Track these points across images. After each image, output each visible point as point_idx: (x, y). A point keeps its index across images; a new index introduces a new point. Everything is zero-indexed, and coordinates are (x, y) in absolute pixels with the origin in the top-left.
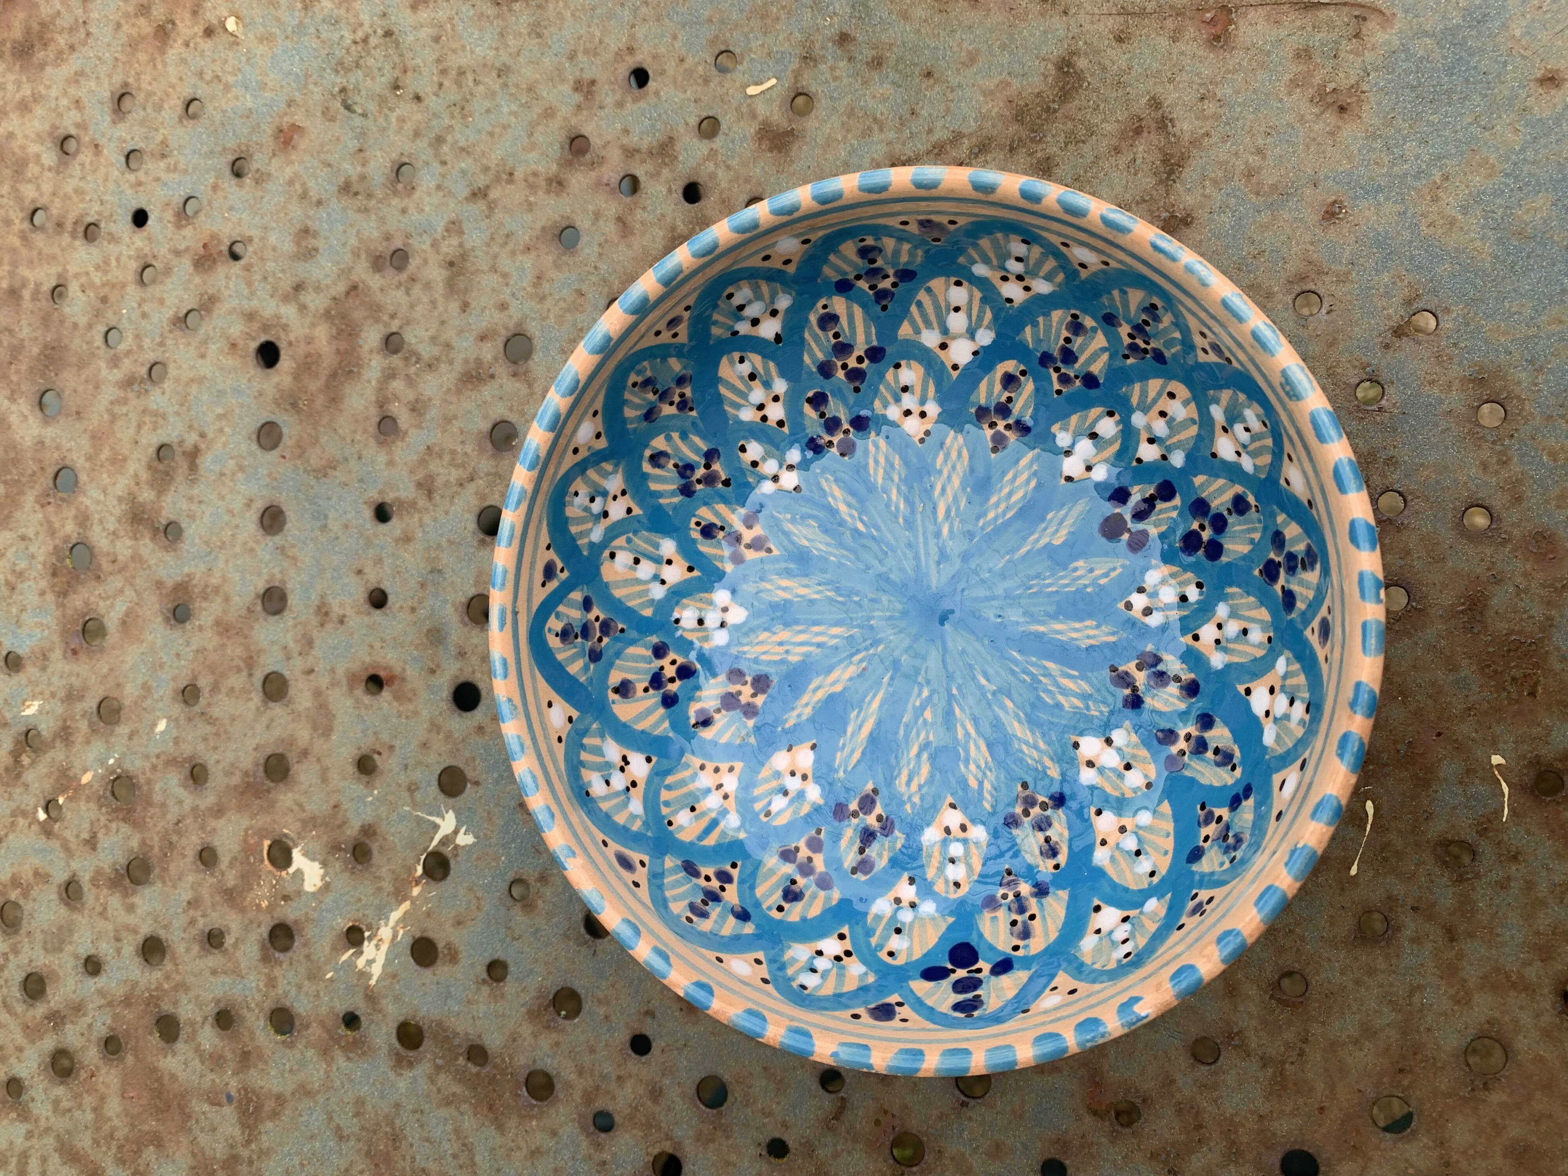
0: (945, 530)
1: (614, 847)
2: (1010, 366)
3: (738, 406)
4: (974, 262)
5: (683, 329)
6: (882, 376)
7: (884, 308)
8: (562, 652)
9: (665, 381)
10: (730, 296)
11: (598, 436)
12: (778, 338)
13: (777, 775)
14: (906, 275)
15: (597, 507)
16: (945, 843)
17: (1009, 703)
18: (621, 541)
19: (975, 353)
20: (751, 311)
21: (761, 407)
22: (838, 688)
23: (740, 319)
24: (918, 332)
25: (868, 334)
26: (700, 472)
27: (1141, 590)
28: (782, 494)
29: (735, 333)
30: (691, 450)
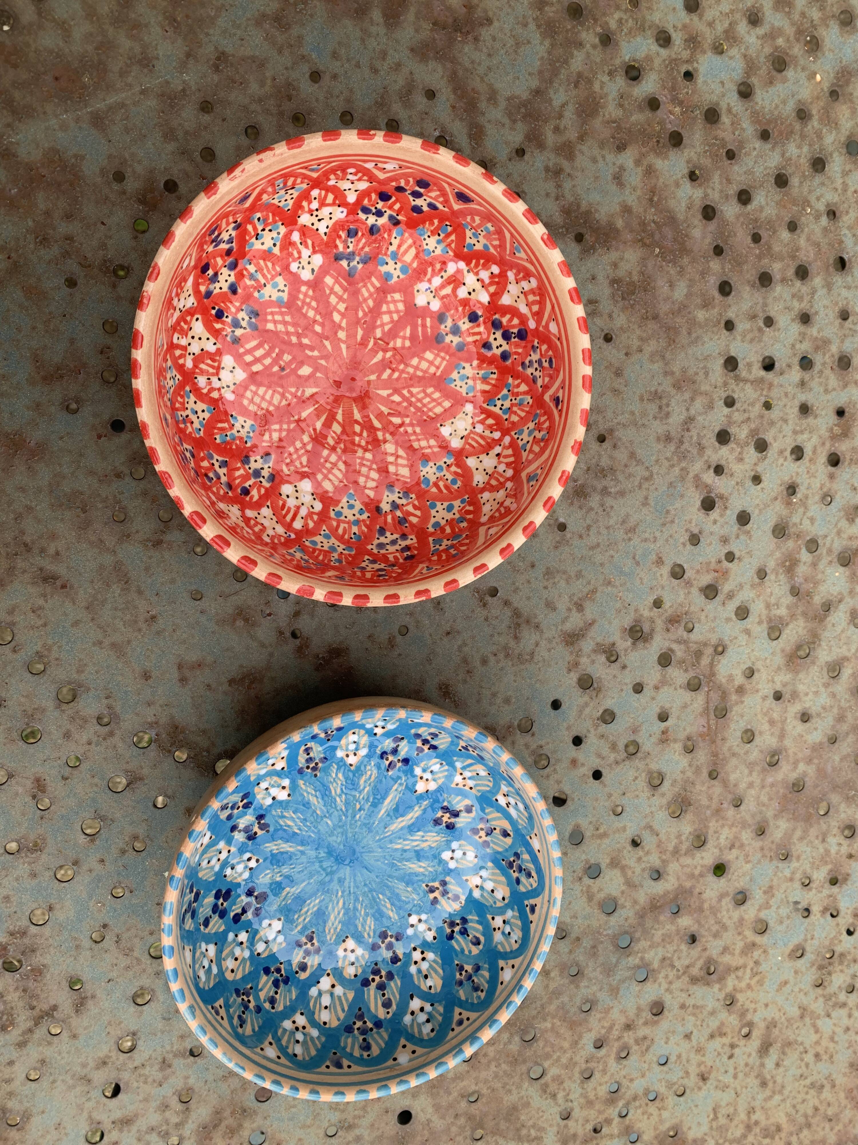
0: (340, 894)
1: (515, 784)
2: (303, 976)
3: (434, 961)
4: (318, 1038)
5: (456, 1017)
6: (364, 972)
7: (360, 1009)
8: (531, 868)
9: (468, 985)
10: (432, 1030)
11: (502, 969)
12: (412, 997)
13: (434, 780)
14: (349, 1029)
15: (508, 928)
16: (357, 749)
17: (319, 813)
18: (499, 904)
19: (318, 982)
20: (422, 1018)
21: (424, 959)
22: (400, 819)
23: (429, 1014)
24: (344, 994)
25: (369, 995)
26: (457, 929)
27: (251, 869)
28: (418, 913)
29: (432, 1005)
30: (460, 943)
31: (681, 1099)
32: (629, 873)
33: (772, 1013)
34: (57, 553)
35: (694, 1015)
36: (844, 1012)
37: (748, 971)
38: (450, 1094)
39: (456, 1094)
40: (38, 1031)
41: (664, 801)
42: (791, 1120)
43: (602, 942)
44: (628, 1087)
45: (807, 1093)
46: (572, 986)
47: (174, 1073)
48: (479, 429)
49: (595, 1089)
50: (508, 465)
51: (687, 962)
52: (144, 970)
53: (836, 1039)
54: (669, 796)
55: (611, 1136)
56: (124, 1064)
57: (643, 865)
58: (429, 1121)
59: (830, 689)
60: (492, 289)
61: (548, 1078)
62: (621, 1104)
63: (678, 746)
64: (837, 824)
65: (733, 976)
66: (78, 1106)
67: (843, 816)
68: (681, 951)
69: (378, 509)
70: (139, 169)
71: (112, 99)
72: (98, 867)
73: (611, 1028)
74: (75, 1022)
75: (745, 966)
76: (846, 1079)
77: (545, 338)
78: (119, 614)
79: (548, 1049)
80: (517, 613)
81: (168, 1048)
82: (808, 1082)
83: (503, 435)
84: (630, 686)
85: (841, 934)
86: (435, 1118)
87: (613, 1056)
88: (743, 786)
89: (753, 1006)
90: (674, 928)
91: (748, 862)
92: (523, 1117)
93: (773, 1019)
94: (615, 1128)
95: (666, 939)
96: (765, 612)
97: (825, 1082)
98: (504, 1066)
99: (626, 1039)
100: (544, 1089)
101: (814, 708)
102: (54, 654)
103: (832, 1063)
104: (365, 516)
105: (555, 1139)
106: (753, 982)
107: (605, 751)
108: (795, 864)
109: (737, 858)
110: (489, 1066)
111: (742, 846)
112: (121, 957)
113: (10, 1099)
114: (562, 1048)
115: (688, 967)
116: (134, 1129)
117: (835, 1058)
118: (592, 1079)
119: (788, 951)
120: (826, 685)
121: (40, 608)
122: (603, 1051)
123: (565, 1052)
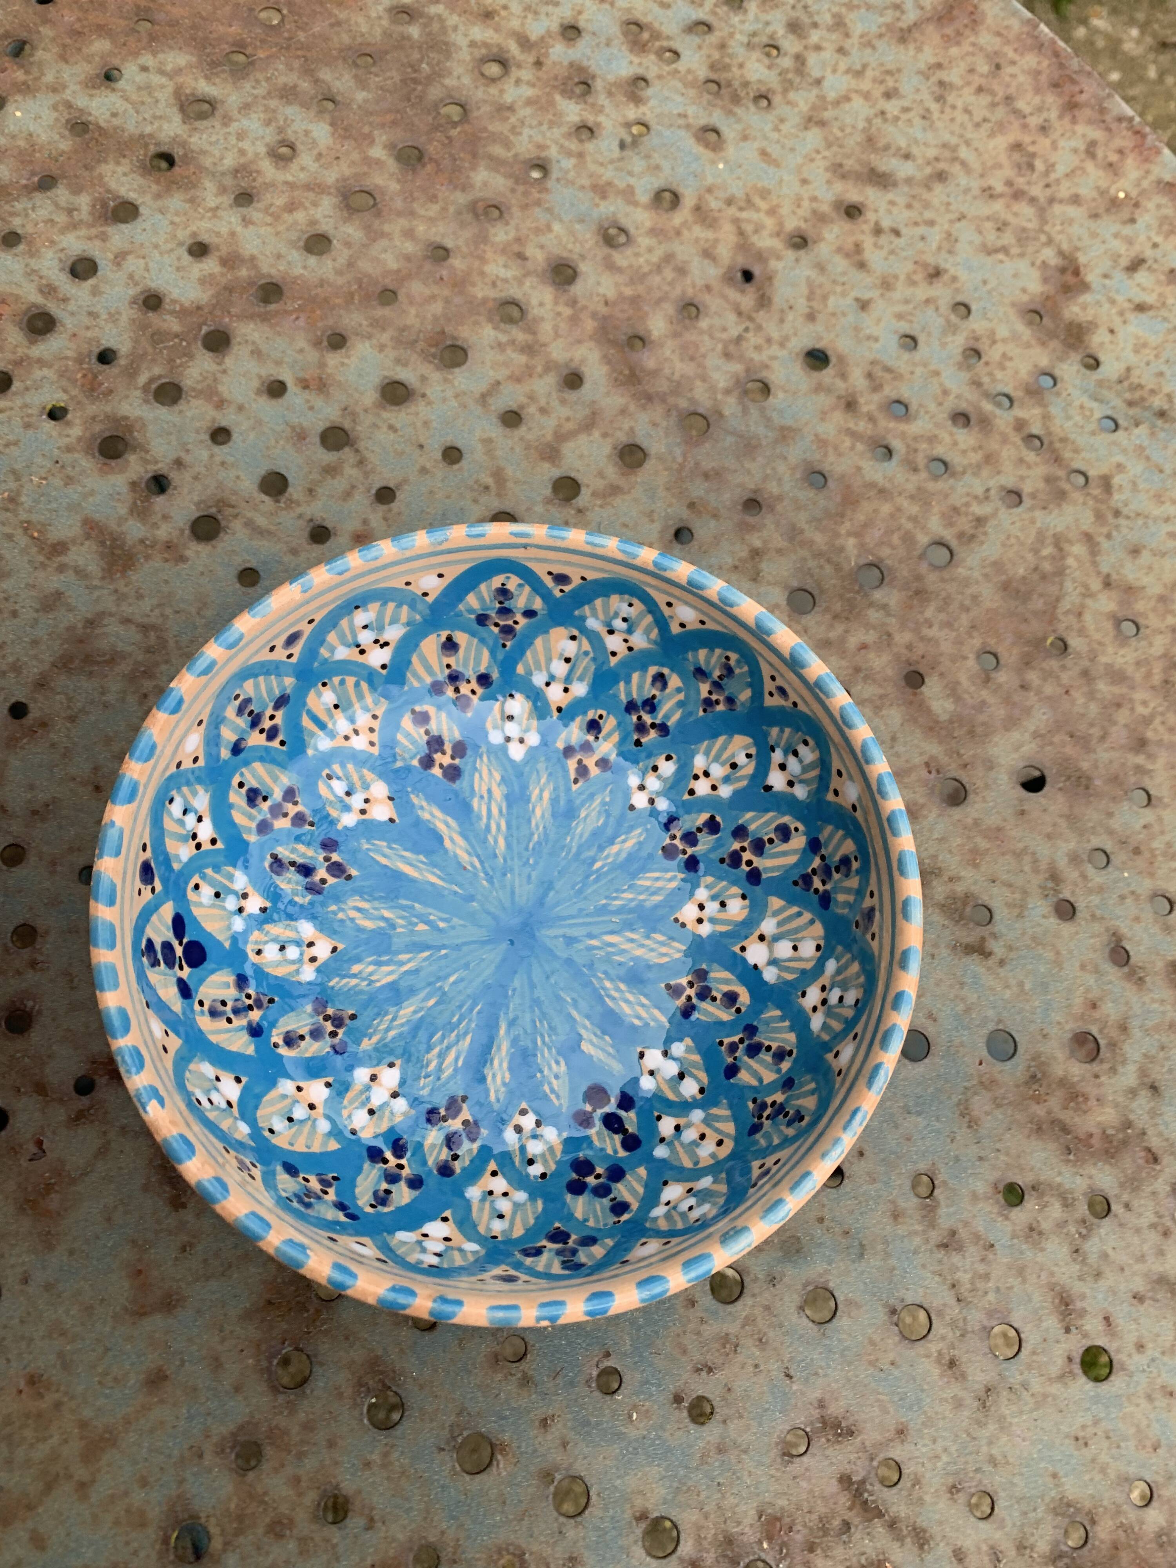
0: (594, 942)
1: (308, 630)
2: (744, 998)
3: (707, 753)
4: (838, 960)
5: (777, 700)
6: (734, 883)
7: (795, 883)
8: (487, 589)
9: (730, 686)
10: (806, 743)
11: (682, 625)
12: (768, 788)
13: (366, 787)
14: (825, 900)
15: (618, 624)
16: (299, 942)
17: (432, 1002)
18: (586, 646)
19: (755, 967)
20: (793, 764)
21: (706, 774)
22: (447, 843)
23: (786, 753)
24: (775, 914)
25: (773, 869)
26: (648, 719)
27: (538, 1124)
28: (627, 793)
29: (773, 749)
30: (668, 711)
31: (974, 307)
32: (570, 426)
33: (818, 172)
35: (825, 298)
36: (812, 59)
37: (744, 215)
38: (983, 703)
39: (984, 694)
40: (893, 1510)
41: (435, 376)
42: (1000, 127)
43: (697, 464)
44: (958, 397)
45: (954, 107)
46: (779, 508)
47: (966, 1224)
49: (964, 452)
51: (732, 317)
52: (767, 1308)
53: (858, 67)
54: (427, 369)
55: (1046, 417)
56: (953, 1324)
57: (555, 403)
58: (1036, 735)
59: (235, 114)
61: (948, 535)
62: (987, 407)
63: (333, 359)
64: (482, 89)
65: (754, 239)
66: (1038, 1406)
67: (466, 80)
68: (711, 327)
72: (556, 1431)
73: (854, 435)
74: (870, 1435)
75: (736, 221)
76: (926, 48)
79: (895, 539)
80: (64, 664)
81: (917, 1241)
82: (934, 107)
84: (216, 449)
85: (676, 71)
86: (1031, 725)
87: (903, 427)
88: (409, 247)
89: (806, 204)
90: (670, 344)
91: (549, 228)
92: (1021, 571)
93: (827, 169)
94: (1031, 414)
95: (690, 354)
96: (83, 232)
97: (934, 79)
98: (929, 612)
99: (873, 407)
100: (968, 539)
101: (268, 139)
103: (899, 70)
105: (1056, 511)
106: (763, 205)
107: (339, 484)
108: (553, 152)
109: (542, 247)
110: (930, 640)
111: (518, 240)
112: (740, 1358)
113: (1032, 1548)
114: (892, 516)
115: (740, 314)
116: (1078, 1287)
117: (889, 67)
118: (948, 459)
119: (706, 154)
120: (227, 120)
122: (897, 444)
123: (899, 510)
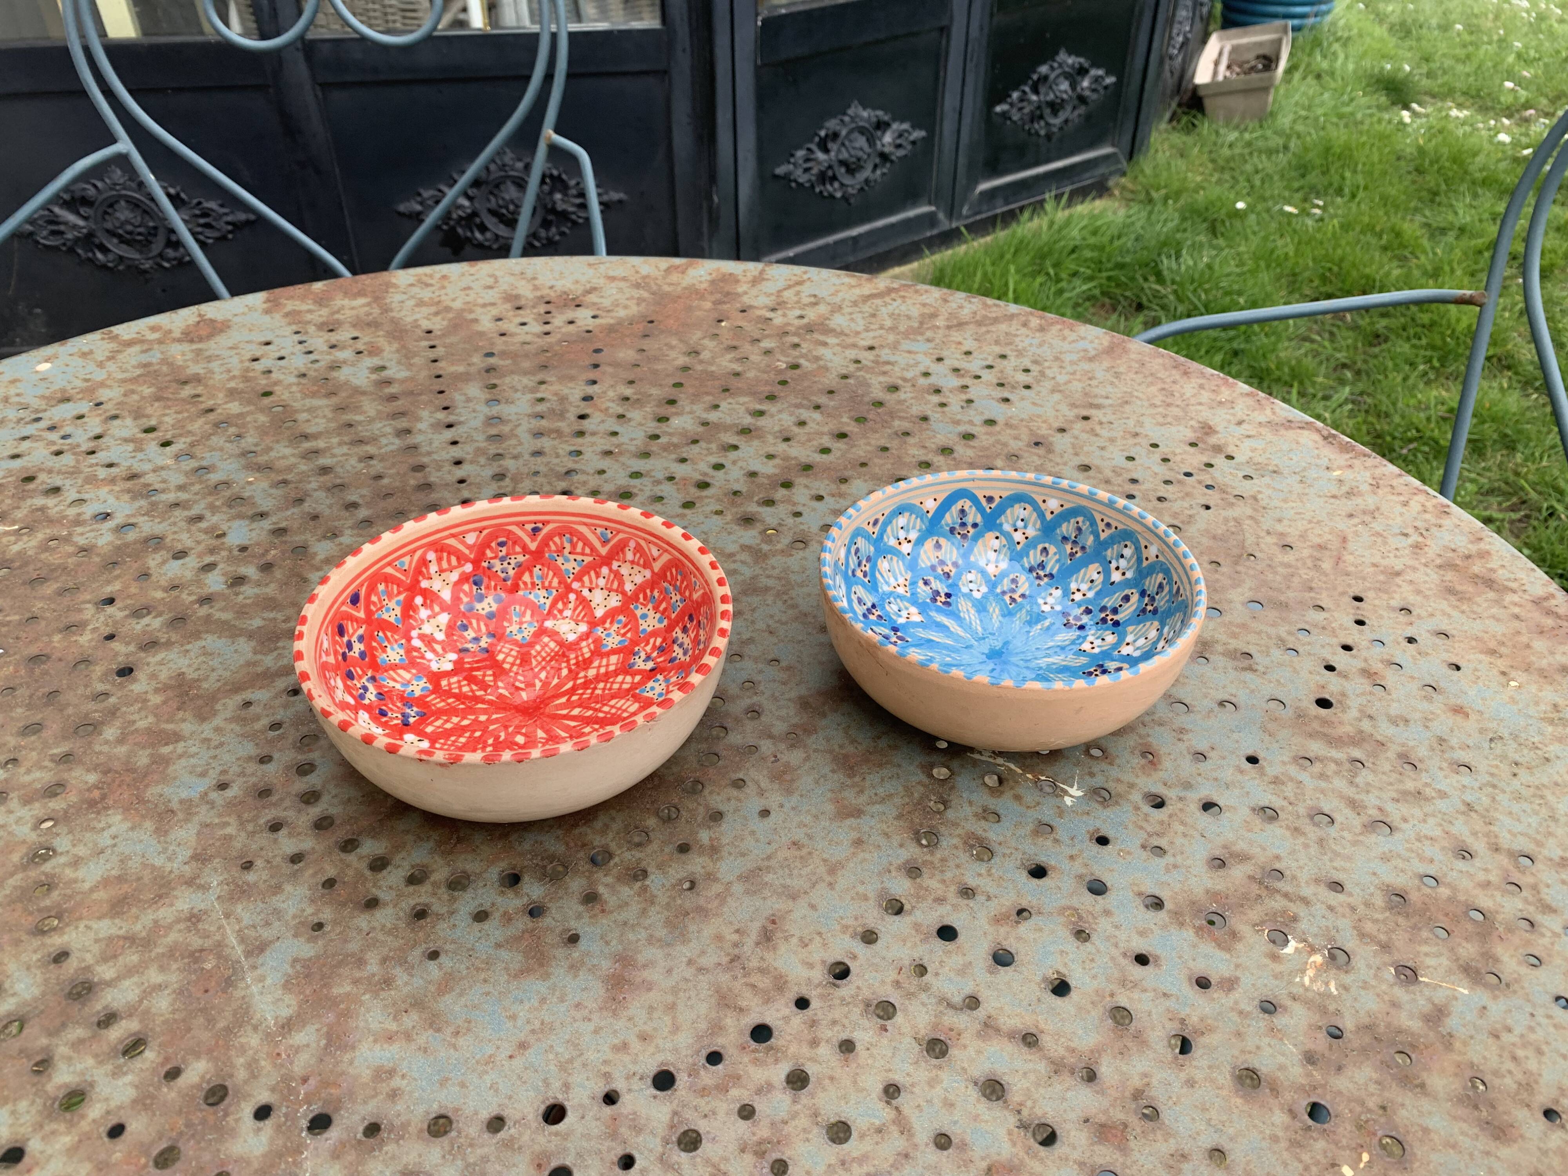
1: (882, 519)
3: (1077, 580)
5: (1108, 532)
6: (1107, 629)
7: (1138, 615)
8: (955, 509)
9: (1081, 540)
11: (1052, 512)
12: (1113, 583)
13: (907, 608)
14: (1155, 611)
15: (1020, 524)
18: (1004, 542)
20: (1123, 563)
21: (1079, 590)
22: (953, 629)
23: (1117, 560)
24: (1131, 632)
25: (1125, 616)
26: (1042, 573)
28: (1039, 606)
29: (1110, 562)
30: (1052, 566)
31: (1160, 445)
33: (1064, 407)
34: (737, 931)
35: (1081, 447)
36: (1048, 372)
37: (1031, 424)
38: (1218, 580)
39: (1216, 576)
40: (1284, 889)
42: (1152, 384)
44: (1163, 475)
45: (1125, 379)
47: (1283, 774)
48: (568, 613)
49: (1174, 494)
50: (598, 575)
51: (1035, 457)
52: (1181, 810)
53: (1072, 372)
55: (1213, 479)
56: (1290, 813)
59: (775, 414)
60: (437, 609)
62: (1180, 477)
63: (843, 487)
64: (888, 396)
65: (1038, 432)
66: (1354, 845)
67: (880, 394)
69: (652, 670)
70: (310, 910)
71: (233, 940)
75: (1027, 426)
77: (481, 549)
78: (795, 872)
82: (1115, 380)
83: (571, 590)
85: (981, 382)
87: (1138, 487)
89: (1061, 418)
91: (935, 437)
92: (1220, 532)
93: (1068, 406)
101: (793, 420)
102: (851, 922)
104: (659, 677)
106: (1039, 420)
108: (929, 413)
109: (933, 443)
111: (921, 442)
112: (1173, 831)
118: (1165, 496)
119: (1005, 407)
120: (772, 416)
121: (801, 939)
